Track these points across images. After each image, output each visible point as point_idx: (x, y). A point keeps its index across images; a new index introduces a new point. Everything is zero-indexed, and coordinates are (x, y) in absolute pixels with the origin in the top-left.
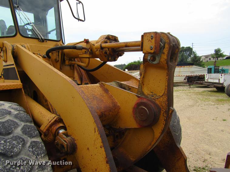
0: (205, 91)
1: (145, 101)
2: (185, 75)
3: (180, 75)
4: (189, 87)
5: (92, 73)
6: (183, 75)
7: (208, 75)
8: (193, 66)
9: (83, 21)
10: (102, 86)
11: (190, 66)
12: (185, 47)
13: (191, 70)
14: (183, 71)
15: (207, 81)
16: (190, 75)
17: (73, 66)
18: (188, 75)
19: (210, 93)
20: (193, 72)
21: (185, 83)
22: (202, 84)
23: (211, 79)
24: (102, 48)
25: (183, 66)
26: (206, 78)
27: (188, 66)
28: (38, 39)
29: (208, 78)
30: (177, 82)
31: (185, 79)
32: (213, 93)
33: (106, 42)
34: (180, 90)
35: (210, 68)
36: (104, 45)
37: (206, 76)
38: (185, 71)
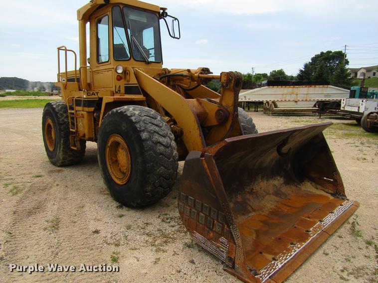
0: (338, 124)
1: (222, 108)
2: (316, 99)
3: (308, 99)
4: (319, 117)
5: (188, 92)
6: (312, 99)
7: (345, 101)
8: (329, 86)
9: (178, 39)
10: (198, 100)
11: (325, 86)
12: (333, 52)
13: (325, 92)
14: (313, 93)
15: (343, 109)
16: (324, 99)
17: (175, 86)
18: (320, 99)
19: (343, 126)
20: (328, 95)
21: (313, 111)
22: (335, 113)
23: (349, 106)
24: (199, 77)
25: (313, 86)
26: (342, 105)
27: (321, 86)
28: (146, 62)
29: (345, 104)
30: (303, 110)
31: (315, 106)
32: (348, 126)
33: (201, 73)
34: (303, 121)
35: (354, 89)
36: (200, 75)
37: (342, 101)
38: (316, 93)
